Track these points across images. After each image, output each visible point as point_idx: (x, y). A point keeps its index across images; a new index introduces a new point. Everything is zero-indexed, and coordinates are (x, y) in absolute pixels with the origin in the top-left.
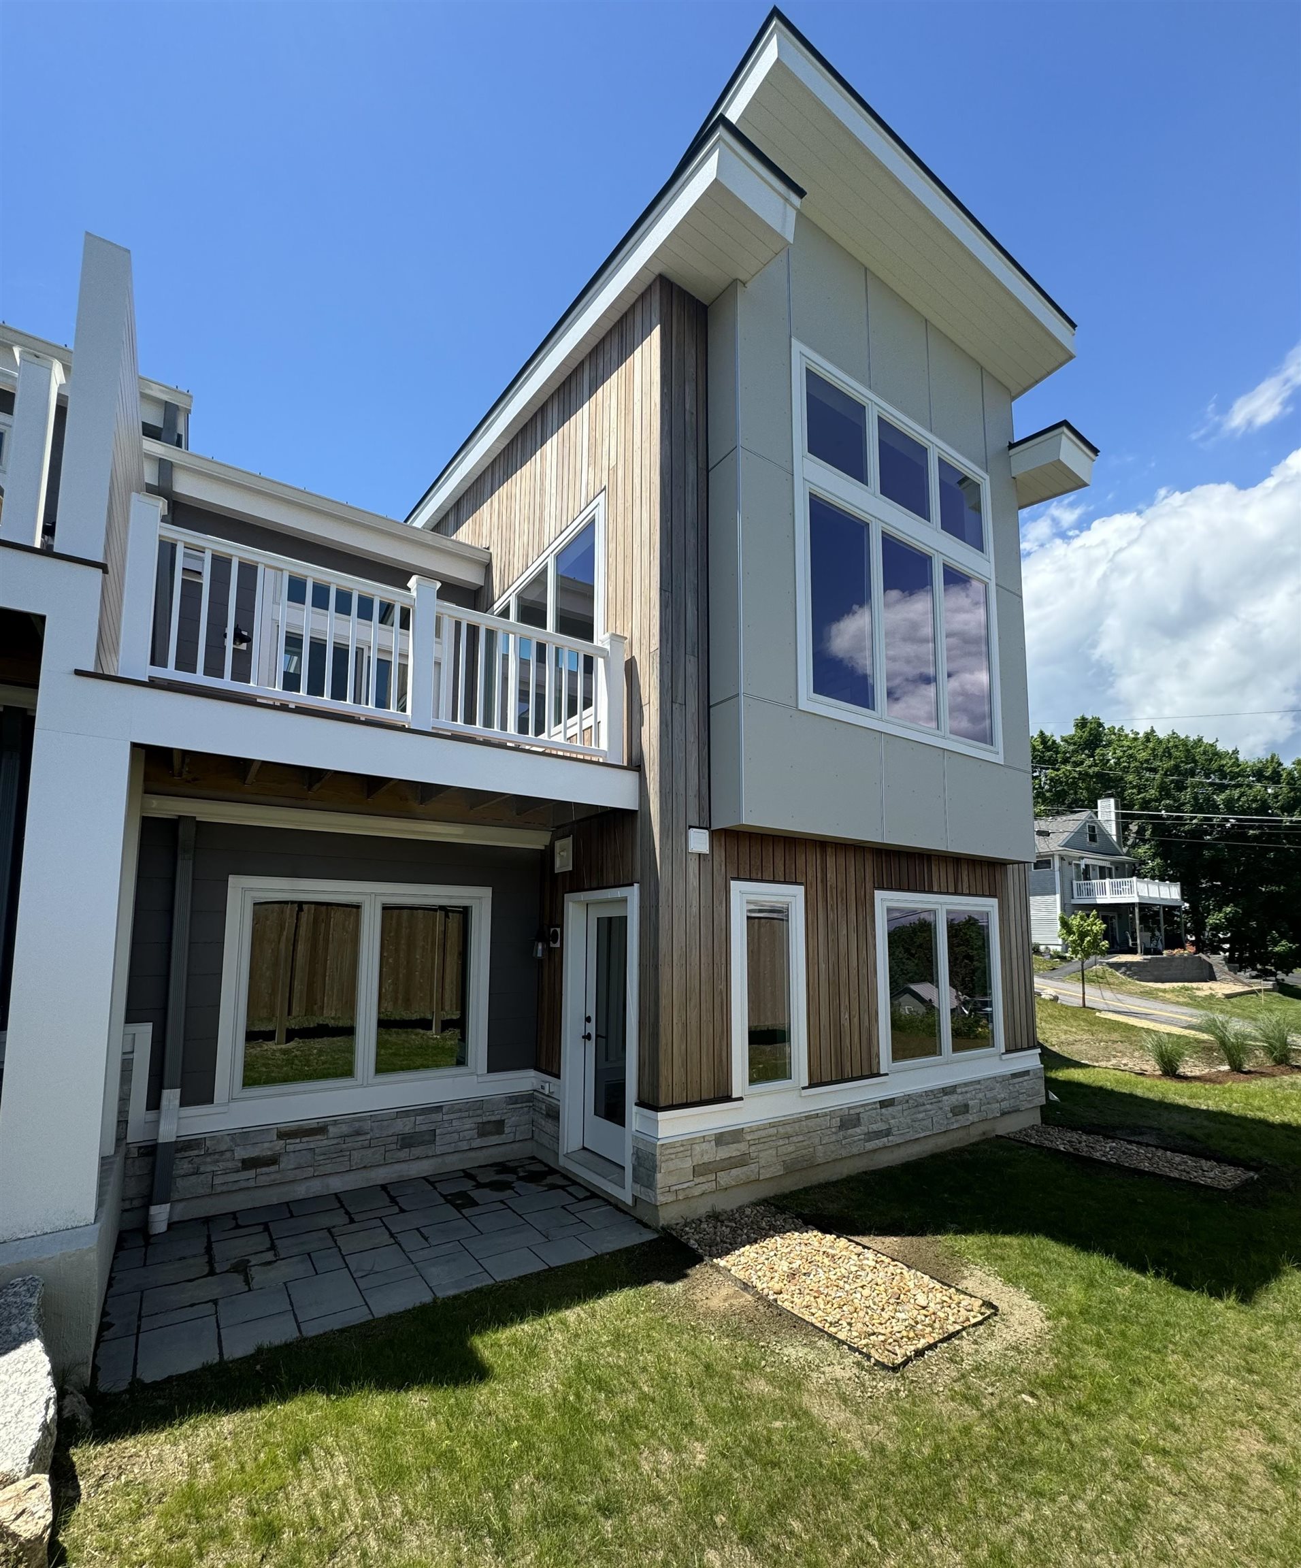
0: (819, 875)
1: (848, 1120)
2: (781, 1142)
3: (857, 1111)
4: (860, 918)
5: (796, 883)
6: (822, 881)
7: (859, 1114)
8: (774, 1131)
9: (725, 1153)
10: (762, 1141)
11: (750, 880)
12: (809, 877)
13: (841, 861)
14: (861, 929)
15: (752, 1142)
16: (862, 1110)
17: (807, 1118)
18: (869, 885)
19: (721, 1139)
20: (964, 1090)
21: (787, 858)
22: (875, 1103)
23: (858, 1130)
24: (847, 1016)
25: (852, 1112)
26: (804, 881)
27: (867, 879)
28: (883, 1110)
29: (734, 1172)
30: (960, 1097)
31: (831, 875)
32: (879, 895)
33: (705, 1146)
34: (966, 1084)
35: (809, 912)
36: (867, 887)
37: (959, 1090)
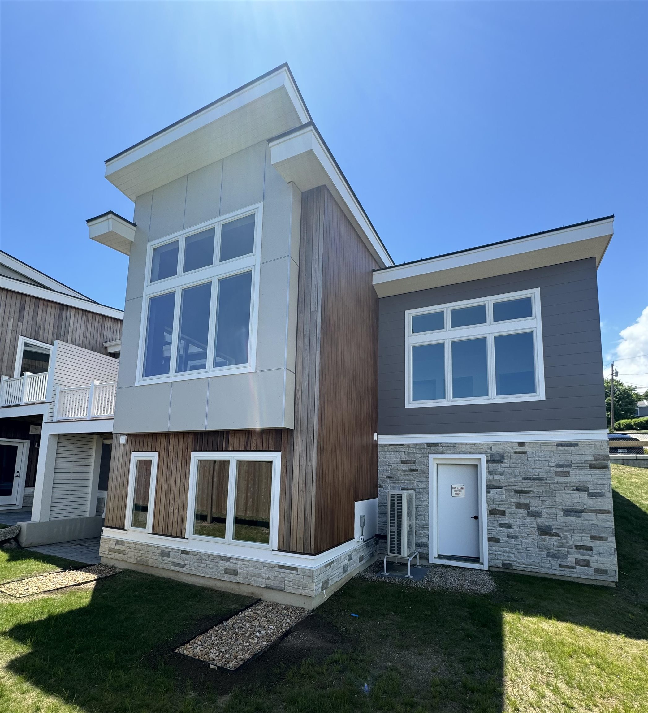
0: (166, 447)
1: (165, 553)
2: (136, 551)
3: (169, 550)
4: (183, 465)
5: (155, 452)
6: (167, 450)
7: (170, 552)
8: (134, 546)
9: (118, 547)
10: (130, 548)
11: (139, 451)
12: (161, 448)
13: (176, 440)
14: (183, 470)
15: (127, 547)
16: (171, 551)
17: (148, 545)
18: (189, 450)
19: (118, 542)
20: (234, 562)
21: (153, 442)
22: (179, 550)
23: (169, 559)
24: (172, 508)
25: (167, 550)
26: (159, 450)
27: (189, 447)
28: (182, 555)
29: (120, 555)
30: (232, 565)
31: (171, 447)
32: (193, 454)
33: (112, 542)
34: (237, 559)
35: (160, 463)
36: (188, 450)
37: (231, 561)
